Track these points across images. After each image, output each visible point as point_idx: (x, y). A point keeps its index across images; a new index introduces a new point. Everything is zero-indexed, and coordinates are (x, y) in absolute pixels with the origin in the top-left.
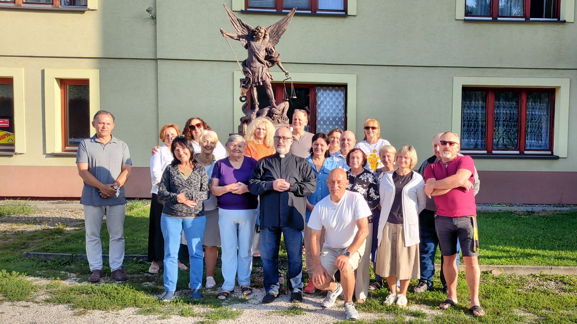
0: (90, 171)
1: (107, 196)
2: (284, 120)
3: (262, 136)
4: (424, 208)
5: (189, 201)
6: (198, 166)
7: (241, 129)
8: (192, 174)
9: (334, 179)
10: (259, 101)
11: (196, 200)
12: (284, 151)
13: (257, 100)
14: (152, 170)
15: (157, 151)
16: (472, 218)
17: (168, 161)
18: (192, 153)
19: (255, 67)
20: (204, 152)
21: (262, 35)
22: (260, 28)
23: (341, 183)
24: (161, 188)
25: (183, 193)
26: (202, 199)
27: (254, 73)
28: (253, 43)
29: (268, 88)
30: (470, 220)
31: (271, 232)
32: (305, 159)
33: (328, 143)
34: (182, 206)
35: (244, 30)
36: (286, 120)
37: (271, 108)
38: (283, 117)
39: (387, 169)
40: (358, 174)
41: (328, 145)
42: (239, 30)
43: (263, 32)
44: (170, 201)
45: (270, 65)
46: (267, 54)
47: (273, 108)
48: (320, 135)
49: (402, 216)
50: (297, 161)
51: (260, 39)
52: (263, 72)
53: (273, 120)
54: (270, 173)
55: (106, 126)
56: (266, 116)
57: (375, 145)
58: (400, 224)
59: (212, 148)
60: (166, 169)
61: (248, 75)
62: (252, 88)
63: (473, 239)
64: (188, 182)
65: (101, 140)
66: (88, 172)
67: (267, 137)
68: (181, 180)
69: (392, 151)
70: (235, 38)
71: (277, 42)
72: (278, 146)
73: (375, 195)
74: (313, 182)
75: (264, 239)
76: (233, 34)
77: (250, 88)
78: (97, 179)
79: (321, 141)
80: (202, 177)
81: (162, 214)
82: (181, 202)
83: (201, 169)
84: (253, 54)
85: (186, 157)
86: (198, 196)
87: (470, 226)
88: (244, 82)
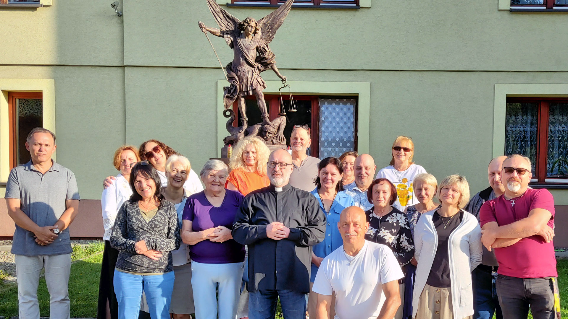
0: (23, 209)
1: (45, 243)
2: (279, 140)
3: (253, 162)
4: (479, 263)
5: (152, 251)
6: (165, 203)
7: (225, 153)
8: (156, 214)
9: (349, 220)
10: (247, 116)
11: (161, 250)
12: (281, 183)
13: (245, 115)
14: (105, 209)
15: (110, 183)
16: (551, 280)
17: (125, 197)
18: (158, 185)
19: (243, 72)
20: (172, 185)
21: (251, 30)
22: (250, 21)
23: (358, 226)
24: (114, 233)
25: (143, 241)
26: (169, 249)
27: (241, 79)
28: (240, 41)
29: (259, 99)
30: (548, 282)
31: (264, 296)
32: (310, 194)
33: (341, 170)
34: (142, 258)
35: (229, 24)
36: (283, 140)
37: (263, 125)
38: (279, 137)
39: (423, 206)
40: (384, 214)
41: (341, 173)
42: (222, 25)
43: (253, 26)
44: (126, 251)
45: (262, 69)
46: (258, 55)
47: (266, 125)
48: (330, 160)
49: (448, 276)
50: (300, 197)
51: (250, 34)
52: (254, 77)
53: (266, 140)
54: (262, 214)
55: (44, 147)
56: (258, 135)
57: (405, 171)
58: (446, 288)
59: (183, 180)
60: (123, 207)
61: (234, 82)
62: (238, 99)
63: (553, 311)
64: (151, 225)
65: (38, 168)
66: (20, 212)
67: (259, 162)
68: (141, 222)
69: (431, 181)
70: (218, 35)
71: (271, 38)
72: (272, 175)
73: (409, 244)
74: (321, 225)
75: (254, 305)
76: (216, 29)
77: (237, 98)
78: (32, 220)
79: (331, 168)
80: (170, 219)
81: (116, 268)
82: (141, 253)
83: (169, 208)
84: (241, 55)
85: (150, 191)
86: (164, 244)
87: (549, 291)
88: (229, 92)
